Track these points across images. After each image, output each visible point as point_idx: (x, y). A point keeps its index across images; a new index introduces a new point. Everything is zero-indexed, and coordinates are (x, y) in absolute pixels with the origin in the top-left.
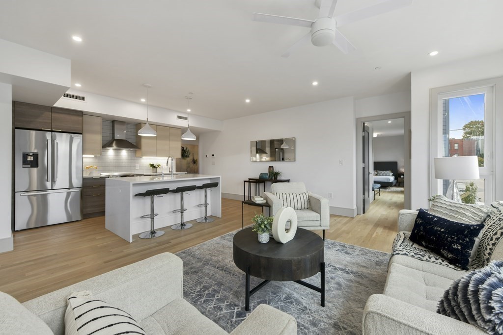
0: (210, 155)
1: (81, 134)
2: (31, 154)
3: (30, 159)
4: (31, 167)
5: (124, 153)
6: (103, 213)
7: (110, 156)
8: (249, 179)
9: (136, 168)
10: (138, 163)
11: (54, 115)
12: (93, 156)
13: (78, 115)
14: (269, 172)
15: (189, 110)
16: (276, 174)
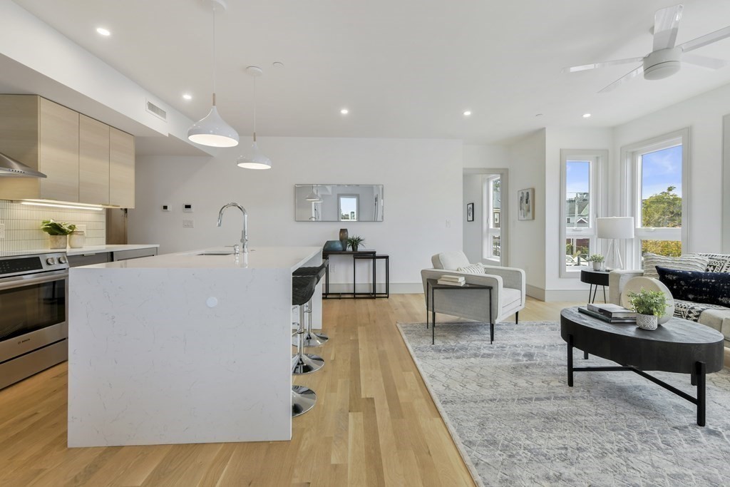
14: (341, 240)
15: (187, 97)
16: (355, 243)
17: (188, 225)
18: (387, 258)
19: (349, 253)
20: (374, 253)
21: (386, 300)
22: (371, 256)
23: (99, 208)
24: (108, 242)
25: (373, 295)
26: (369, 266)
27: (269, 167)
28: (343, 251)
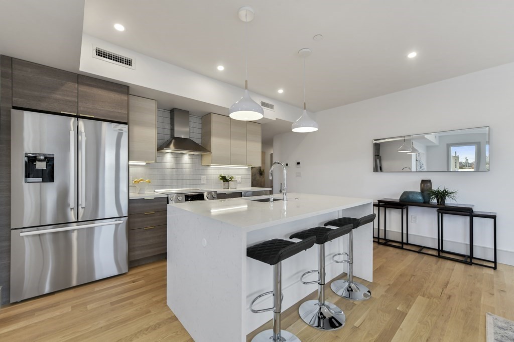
0: (292, 164)
1: (126, 123)
2: (42, 157)
3: (40, 166)
4: (43, 181)
5: (187, 158)
6: (162, 256)
7: (167, 164)
8: (379, 201)
9: (202, 182)
10: (204, 174)
11: (83, 89)
12: (144, 163)
13: (122, 92)
14: (422, 191)
15: (281, 91)
16: (442, 195)
17: (299, 175)
18: (494, 217)
19: (434, 205)
20: (471, 209)
21: (491, 271)
22: (467, 212)
23: (246, 167)
24: (253, 185)
25: (469, 260)
27: (316, 129)
28: (426, 204)
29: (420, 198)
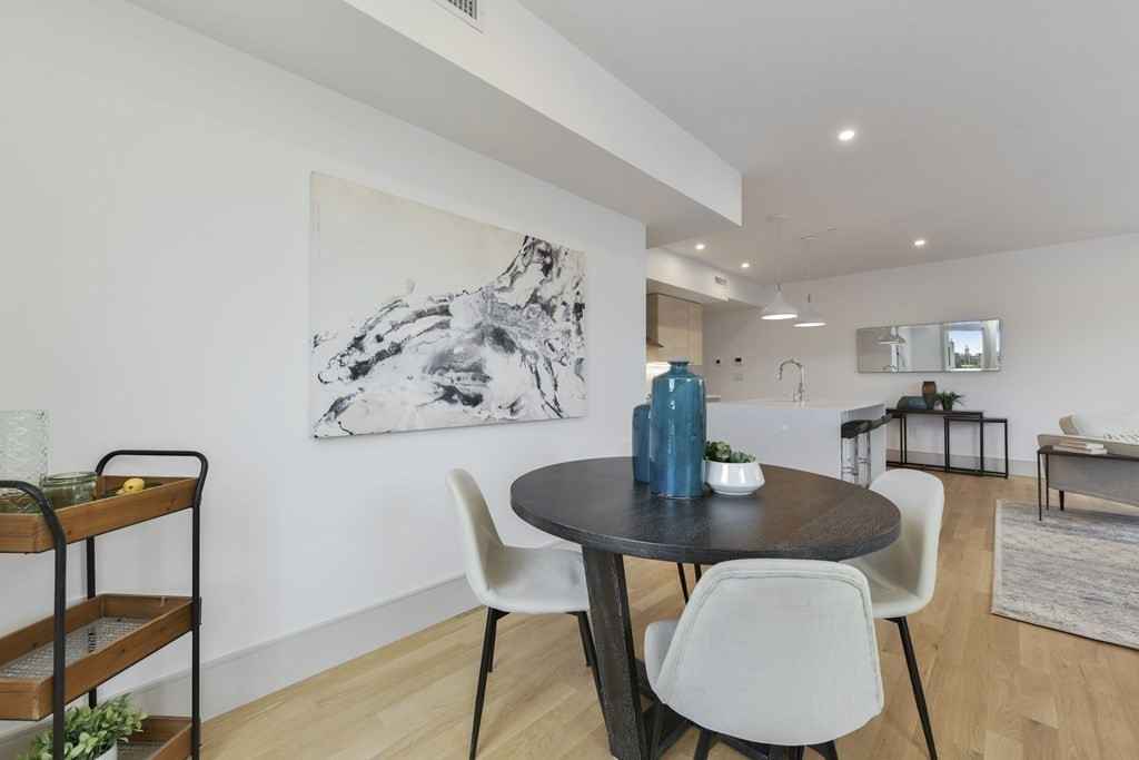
0: (727, 360)
14: (925, 395)
15: (745, 266)
16: (948, 400)
17: (739, 377)
18: (1005, 421)
19: (939, 413)
20: (980, 414)
21: (1002, 480)
22: (977, 419)
25: (978, 473)
26: (975, 434)
28: (928, 410)
29: (922, 404)
